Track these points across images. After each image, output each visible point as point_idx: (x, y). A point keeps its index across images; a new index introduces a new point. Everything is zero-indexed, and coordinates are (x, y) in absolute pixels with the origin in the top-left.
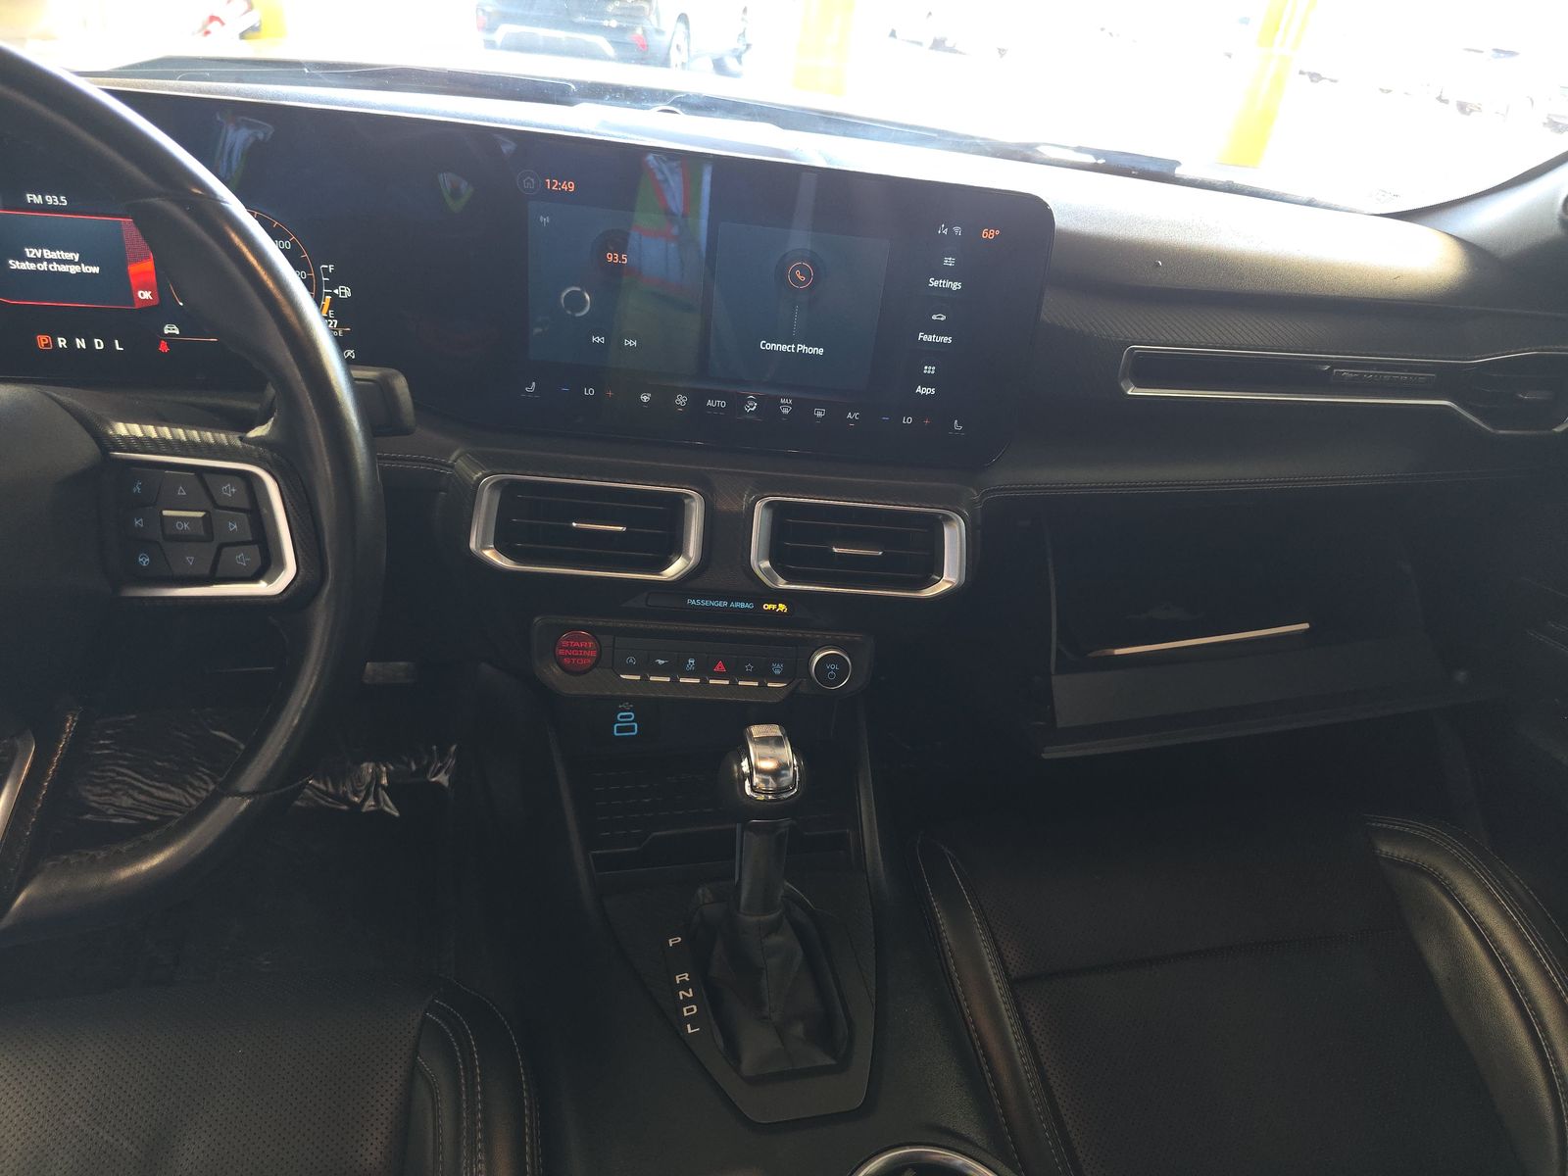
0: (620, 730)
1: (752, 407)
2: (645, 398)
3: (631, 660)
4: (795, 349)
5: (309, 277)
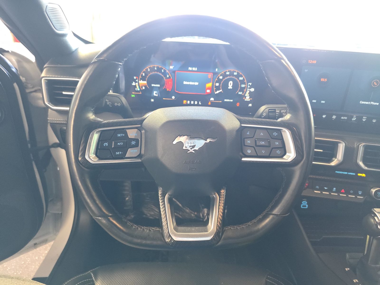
0: (303, 206)
1: (354, 119)
2: (324, 116)
3: (317, 187)
4: (370, 103)
5: (245, 86)
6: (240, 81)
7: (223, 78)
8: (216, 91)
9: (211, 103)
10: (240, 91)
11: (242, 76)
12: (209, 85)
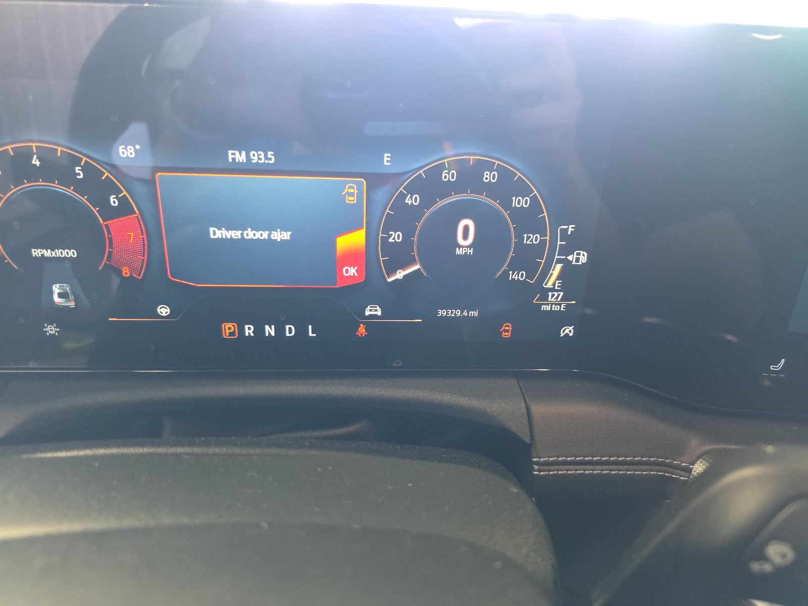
5: (543, 242)
6: (516, 213)
7: (427, 202)
8: (391, 272)
9: (368, 327)
10: (514, 267)
11: (524, 192)
12: (355, 239)
